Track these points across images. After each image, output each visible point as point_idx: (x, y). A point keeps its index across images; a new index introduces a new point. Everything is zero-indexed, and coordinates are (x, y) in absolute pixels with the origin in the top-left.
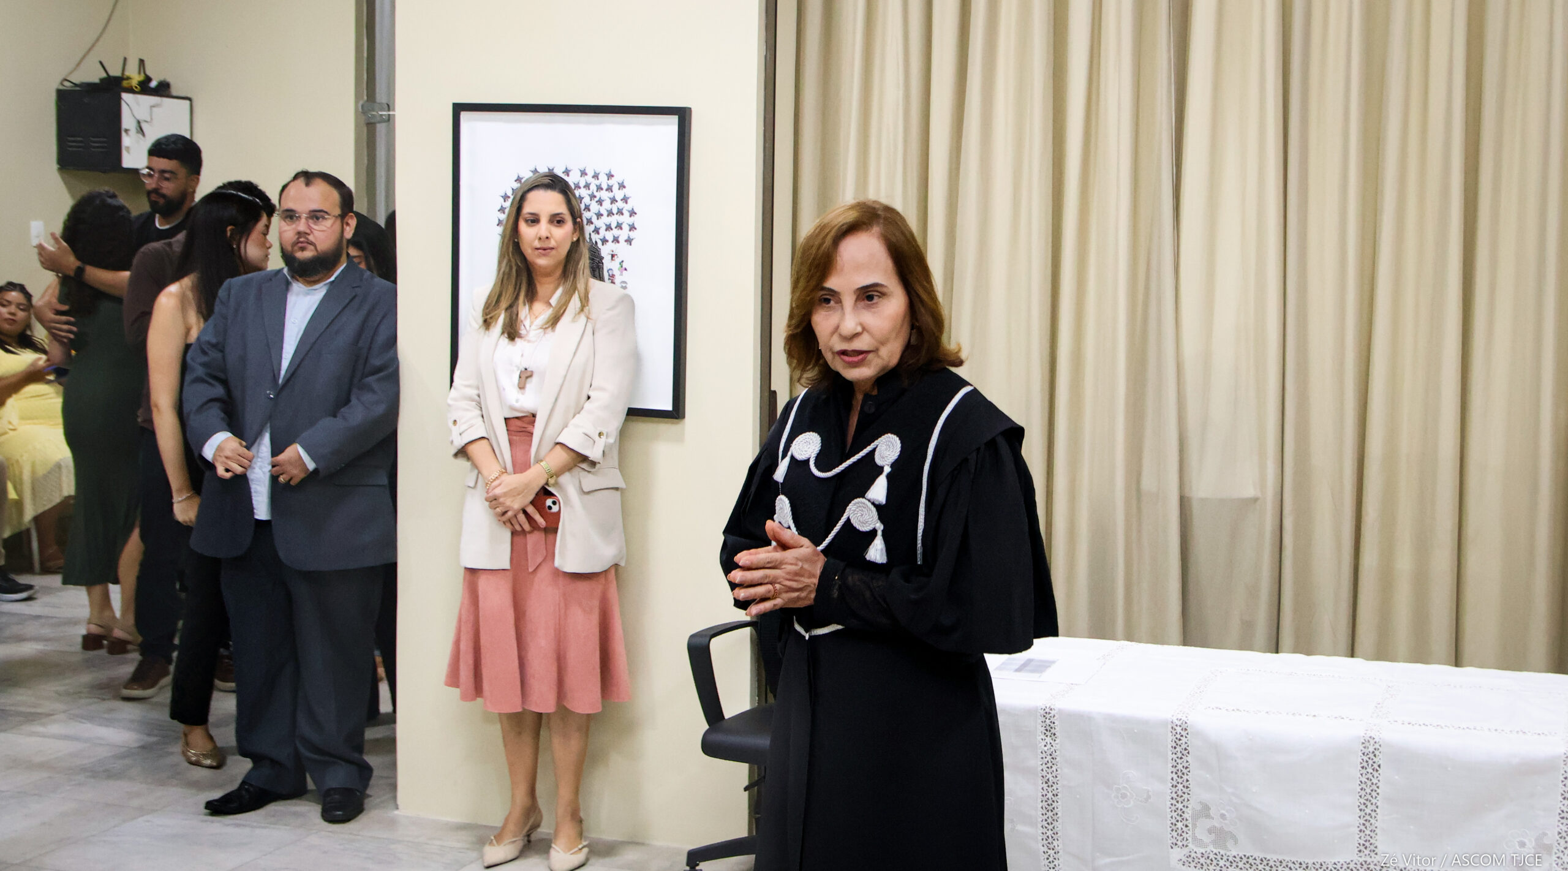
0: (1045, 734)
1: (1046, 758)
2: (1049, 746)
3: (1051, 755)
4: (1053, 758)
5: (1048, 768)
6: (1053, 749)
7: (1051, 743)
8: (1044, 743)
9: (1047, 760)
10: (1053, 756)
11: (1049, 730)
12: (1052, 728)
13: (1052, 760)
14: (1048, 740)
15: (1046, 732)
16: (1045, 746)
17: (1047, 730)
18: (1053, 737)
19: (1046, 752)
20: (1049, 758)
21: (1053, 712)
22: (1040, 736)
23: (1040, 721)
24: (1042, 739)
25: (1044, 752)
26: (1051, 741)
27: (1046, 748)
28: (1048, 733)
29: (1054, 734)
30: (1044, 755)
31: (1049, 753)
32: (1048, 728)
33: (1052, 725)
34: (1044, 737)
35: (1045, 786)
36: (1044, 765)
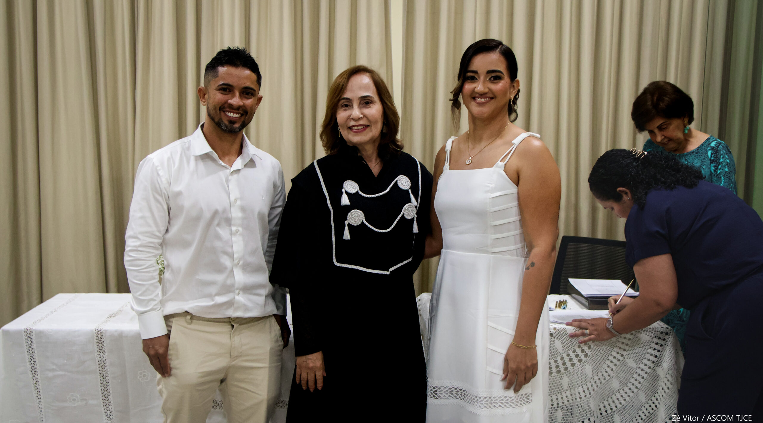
0: (99, 351)
1: (101, 364)
2: (102, 357)
3: (103, 362)
4: (105, 364)
5: (103, 369)
6: (104, 359)
7: (103, 356)
8: (99, 356)
10: (105, 362)
11: (101, 350)
12: (103, 348)
13: (104, 365)
14: (101, 354)
15: (99, 350)
16: (100, 358)
17: (100, 350)
18: (104, 353)
19: (101, 361)
20: (103, 363)
22: (96, 353)
23: (96, 346)
24: (98, 355)
25: (99, 361)
26: (103, 355)
27: (100, 359)
28: (101, 351)
29: (104, 351)
30: (100, 362)
31: (102, 361)
32: (101, 348)
33: (103, 346)
34: (99, 353)
35: (102, 378)
36: (100, 368)
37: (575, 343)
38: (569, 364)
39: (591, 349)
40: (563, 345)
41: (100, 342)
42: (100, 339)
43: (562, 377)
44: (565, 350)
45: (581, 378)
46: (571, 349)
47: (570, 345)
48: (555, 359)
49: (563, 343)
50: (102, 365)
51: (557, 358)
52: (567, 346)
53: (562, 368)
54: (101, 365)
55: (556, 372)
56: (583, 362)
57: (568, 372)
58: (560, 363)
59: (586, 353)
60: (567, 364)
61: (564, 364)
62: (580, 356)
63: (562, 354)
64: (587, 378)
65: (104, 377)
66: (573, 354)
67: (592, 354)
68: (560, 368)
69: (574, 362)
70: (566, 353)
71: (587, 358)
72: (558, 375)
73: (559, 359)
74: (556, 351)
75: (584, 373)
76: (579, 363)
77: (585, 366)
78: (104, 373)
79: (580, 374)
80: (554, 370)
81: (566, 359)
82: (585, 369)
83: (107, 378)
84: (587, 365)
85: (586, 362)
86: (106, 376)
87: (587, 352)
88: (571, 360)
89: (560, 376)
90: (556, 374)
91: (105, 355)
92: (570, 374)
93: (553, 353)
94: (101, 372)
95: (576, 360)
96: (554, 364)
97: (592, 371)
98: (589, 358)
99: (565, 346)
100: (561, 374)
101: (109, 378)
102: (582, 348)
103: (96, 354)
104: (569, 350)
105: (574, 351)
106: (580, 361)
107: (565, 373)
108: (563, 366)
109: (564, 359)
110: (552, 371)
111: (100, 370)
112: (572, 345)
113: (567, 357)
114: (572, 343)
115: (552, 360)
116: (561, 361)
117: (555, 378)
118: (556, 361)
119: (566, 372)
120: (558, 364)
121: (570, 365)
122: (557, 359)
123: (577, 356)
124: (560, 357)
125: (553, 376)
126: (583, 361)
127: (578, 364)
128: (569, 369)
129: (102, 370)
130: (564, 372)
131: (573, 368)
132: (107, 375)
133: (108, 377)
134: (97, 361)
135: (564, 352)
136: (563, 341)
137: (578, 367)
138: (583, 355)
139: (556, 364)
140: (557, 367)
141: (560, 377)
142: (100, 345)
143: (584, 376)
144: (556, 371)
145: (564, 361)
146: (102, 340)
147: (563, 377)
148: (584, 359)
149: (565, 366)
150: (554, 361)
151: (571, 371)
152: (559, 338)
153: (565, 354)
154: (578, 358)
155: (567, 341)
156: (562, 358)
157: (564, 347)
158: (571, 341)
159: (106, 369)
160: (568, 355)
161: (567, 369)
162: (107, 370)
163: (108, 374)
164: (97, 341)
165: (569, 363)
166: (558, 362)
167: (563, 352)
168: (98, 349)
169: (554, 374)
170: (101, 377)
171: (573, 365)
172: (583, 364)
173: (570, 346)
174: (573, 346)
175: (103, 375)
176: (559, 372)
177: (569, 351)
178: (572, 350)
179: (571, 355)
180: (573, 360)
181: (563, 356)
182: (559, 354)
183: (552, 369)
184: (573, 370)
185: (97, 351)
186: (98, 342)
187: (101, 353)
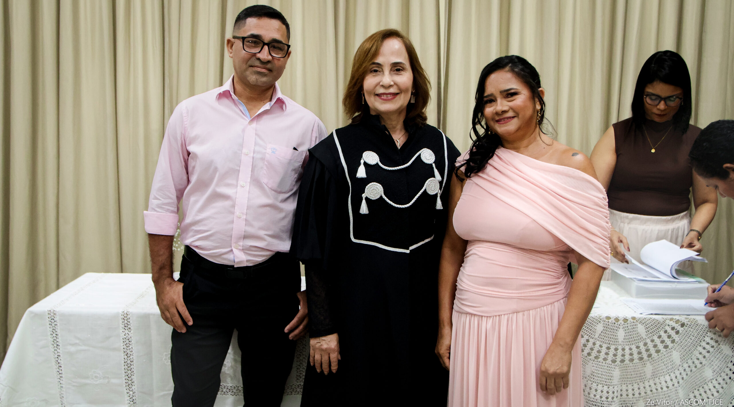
0: (124, 328)
2: (127, 335)
3: (128, 340)
4: (130, 342)
6: (129, 337)
7: (128, 333)
8: (124, 333)
9: (126, 343)
10: (130, 340)
11: (127, 326)
12: (128, 325)
14: (127, 332)
15: (125, 327)
16: (125, 335)
17: (125, 326)
18: (129, 330)
19: (125, 338)
20: (127, 341)
21: (129, 316)
23: (121, 322)
25: (124, 339)
26: (128, 332)
28: (126, 328)
29: (130, 328)
30: (125, 340)
31: (127, 338)
32: (126, 325)
33: (128, 323)
34: (124, 330)
35: (126, 357)
36: (125, 346)
37: (661, 327)
38: (652, 351)
39: (679, 334)
40: (647, 330)
41: (126, 319)
42: (125, 315)
43: (644, 364)
44: (649, 335)
45: (667, 365)
46: (657, 334)
47: (655, 330)
48: (637, 344)
49: (647, 328)
50: (127, 342)
51: (640, 343)
52: (651, 331)
53: (645, 355)
54: (125, 343)
55: (638, 359)
56: (669, 349)
57: (652, 359)
58: (643, 349)
59: (672, 339)
60: (650, 351)
61: (647, 350)
62: (666, 342)
63: (646, 339)
64: (674, 365)
65: (129, 355)
66: (658, 339)
67: (680, 340)
68: (642, 354)
69: (660, 349)
70: (650, 338)
71: (675, 344)
72: (640, 362)
73: (641, 345)
74: (638, 336)
75: (671, 360)
76: (665, 350)
77: (672, 352)
78: (128, 351)
79: (667, 361)
80: (636, 356)
81: (650, 345)
82: (672, 356)
83: (131, 357)
84: (674, 351)
85: (673, 349)
86: (131, 355)
87: (674, 338)
88: (655, 346)
89: (643, 363)
90: (638, 361)
91: (131, 332)
92: (655, 361)
93: (635, 338)
94: (125, 350)
95: (661, 346)
96: (636, 350)
97: (681, 358)
98: (676, 344)
99: (649, 331)
100: (643, 362)
101: (134, 357)
102: (669, 333)
103: (121, 331)
104: (654, 335)
105: (660, 337)
106: (666, 347)
107: (649, 360)
108: (646, 353)
109: (648, 345)
110: (633, 357)
111: (124, 348)
112: (658, 330)
113: (651, 343)
114: (657, 328)
115: (634, 345)
116: (644, 347)
117: (636, 365)
118: (638, 347)
119: (650, 358)
120: (640, 350)
121: (655, 351)
122: (639, 345)
123: (663, 342)
124: (643, 343)
125: (635, 364)
126: (670, 347)
127: (663, 351)
128: (653, 356)
129: (126, 348)
130: (648, 358)
131: (658, 355)
132: (131, 353)
133: (133, 355)
134: (122, 338)
135: (648, 337)
136: (646, 326)
137: (664, 354)
138: (670, 340)
139: (638, 350)
140: (640, 353)
141: (642, 365)
142: (126, 321)
143: (670, 363)
144: (638, 357)
145: (648, 347)
146: (127, 316)
147: (646, 364)
148: (671, 345)
149: (648, 353)
150: (635, 346)
151: (656, 359)
152: (642, 322)
153: (648, 339)
154: (664, 344)
155: (652, 326)
156: (645, 344)
157: (647, 332)
158: (657, 326)
159: (130, 347)
160: (652, 341)
161: (651, 356)
162: (132, 348)
163: (133, 352)
164: (123, 317)
165: (654, 349)
166: (641, 348)
167: (646, 338)
168: (123, 326)
169: (636, 361)
170: (125, 355)
171: (658, 351)
172: (670, 351)
173: (655, 332)
174: (659, 332)
175: (127, 353)
176: (641, 359)
177: (653, 337)
178: (657, 336)
179: (655, 341)
180: (658, 346)
181: (647, 342)
182: (642, 339)
183: (633, 356)
184: (658, 357)
185: (122, 328)
186: (123, 319)
187: (127, 330)
